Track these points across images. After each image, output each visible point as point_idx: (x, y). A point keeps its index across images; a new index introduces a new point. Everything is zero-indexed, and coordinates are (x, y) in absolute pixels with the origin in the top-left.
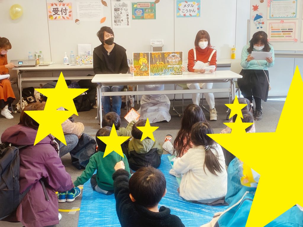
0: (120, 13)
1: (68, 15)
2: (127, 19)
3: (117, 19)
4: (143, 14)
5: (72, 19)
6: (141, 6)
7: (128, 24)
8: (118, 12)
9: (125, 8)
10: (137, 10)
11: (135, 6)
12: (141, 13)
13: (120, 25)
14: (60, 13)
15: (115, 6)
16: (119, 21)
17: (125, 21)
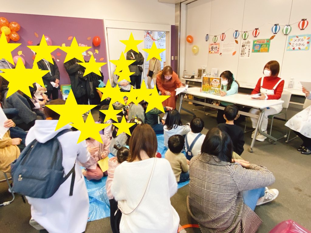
0: (245, 48)
1: (217, 51)
2: (248, 52)
3: (242, 53)
4: (260, 48)
5: (219, 53)
6: (259, 43)
7: (249, 56)
8: (244, 47)
9: (248, 44)
10: (256, 46)
11: (255, 43)
12: (258, 48)
13: (244, 56)
14: (214, 49)
15: (243, 44)
16: (244, 54)
17: (247, 54)
